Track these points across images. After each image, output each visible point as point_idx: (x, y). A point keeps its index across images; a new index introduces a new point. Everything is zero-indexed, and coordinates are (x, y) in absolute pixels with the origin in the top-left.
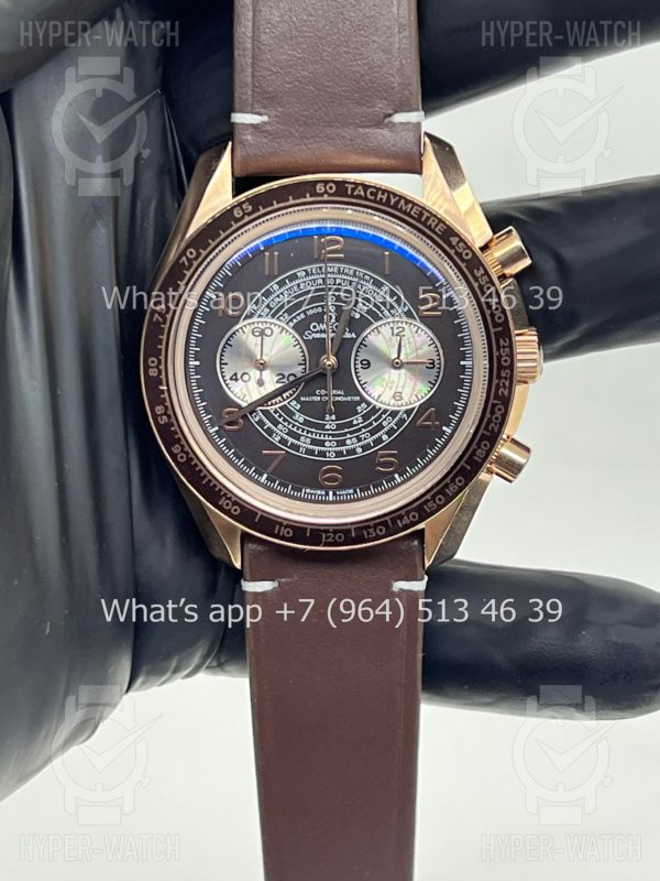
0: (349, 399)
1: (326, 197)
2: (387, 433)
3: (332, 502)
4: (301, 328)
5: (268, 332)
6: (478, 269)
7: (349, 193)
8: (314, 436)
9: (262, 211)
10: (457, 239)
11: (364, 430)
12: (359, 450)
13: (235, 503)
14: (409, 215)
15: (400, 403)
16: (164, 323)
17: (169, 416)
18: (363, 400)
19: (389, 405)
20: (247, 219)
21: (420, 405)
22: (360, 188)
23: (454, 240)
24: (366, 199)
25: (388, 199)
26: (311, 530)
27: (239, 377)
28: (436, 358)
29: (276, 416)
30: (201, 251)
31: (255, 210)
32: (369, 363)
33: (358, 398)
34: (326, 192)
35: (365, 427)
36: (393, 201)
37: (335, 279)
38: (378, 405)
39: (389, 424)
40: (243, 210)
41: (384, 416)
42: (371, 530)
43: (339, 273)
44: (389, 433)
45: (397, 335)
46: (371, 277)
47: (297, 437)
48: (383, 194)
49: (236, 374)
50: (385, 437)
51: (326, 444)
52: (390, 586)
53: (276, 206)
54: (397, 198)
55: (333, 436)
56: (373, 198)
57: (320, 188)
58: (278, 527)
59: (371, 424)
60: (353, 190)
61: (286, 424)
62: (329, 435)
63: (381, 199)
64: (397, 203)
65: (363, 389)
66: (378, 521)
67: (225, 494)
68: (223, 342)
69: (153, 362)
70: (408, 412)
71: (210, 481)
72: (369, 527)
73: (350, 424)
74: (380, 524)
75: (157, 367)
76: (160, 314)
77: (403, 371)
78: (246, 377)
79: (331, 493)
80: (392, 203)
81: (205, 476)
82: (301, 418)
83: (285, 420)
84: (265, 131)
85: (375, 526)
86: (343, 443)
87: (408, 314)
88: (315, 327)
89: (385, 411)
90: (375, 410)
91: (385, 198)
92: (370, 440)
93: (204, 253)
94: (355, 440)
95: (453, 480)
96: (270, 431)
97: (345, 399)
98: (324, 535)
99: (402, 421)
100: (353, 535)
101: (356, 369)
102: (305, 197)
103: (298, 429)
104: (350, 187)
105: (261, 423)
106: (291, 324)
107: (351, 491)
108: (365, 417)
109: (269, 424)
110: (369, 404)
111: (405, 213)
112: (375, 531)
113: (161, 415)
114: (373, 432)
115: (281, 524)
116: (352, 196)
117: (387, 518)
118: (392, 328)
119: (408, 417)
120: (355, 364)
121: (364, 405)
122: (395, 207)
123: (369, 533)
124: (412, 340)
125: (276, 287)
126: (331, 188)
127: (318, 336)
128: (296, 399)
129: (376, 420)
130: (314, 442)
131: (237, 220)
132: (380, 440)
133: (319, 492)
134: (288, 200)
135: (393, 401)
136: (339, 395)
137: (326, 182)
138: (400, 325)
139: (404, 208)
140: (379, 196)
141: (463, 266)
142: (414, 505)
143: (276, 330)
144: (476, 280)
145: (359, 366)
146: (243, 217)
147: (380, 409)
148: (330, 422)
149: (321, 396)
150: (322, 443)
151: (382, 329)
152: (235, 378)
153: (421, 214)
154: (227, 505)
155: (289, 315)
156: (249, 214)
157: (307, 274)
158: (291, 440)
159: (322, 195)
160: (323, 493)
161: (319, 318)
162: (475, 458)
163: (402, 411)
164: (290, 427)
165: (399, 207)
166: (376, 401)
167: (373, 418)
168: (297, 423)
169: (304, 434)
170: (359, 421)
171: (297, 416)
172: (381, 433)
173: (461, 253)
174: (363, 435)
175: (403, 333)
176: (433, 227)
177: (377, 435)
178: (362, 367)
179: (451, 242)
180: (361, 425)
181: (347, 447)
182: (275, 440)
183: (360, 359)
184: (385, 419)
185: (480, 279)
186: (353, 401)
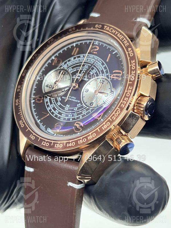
1: (97, 29)
2: (82, 116)
3: (54, 136)
4: (73, 74)
5: (64, 73)
6: (133, 60)
8: (60, 111)
10: (131, 49)
12: (71, 119)
13: (24, 123)
14: (119, 39)
15: (91, 106)
17: (21, 89)
18: (81, 102)
19: (88, 106)
24: (109, 31)
26: (40, 139)
27: (49, 86)
29: (53, 101)
30: (55, 40)
32: (88, 90)
33: (79, 101)
34: (98, 27)
35: (76, 112)
36: (116, 33)
37: (91, 60)
39: (85, 113)
40: (72, 29)
43: (93, 58)
44: (83, 116)
45: (101, 83)
46: (102, 61)
47: (55, 110)
49: (48, 85)
54: (118, 32)
56: (111, 31)
58: (31, 135)
59: (79, 111)
61: (54, 104)
62: (65, 112)
63: (113, 32)
65: (82, 99)
67: (22, 119)
69: (25, 71)
70: (92, 110)
71: (21, 114)
73: (73, 110)
74: (61, 143)
75: (25, 73)
76: (35, 57)
79: (56, 134)
81: (20, 111)
86: (67, 115)
87: (108, 76)
90: (82, 107)
92: (76, 117)
94: (71, 115)
95: (92, 134)
96: (48, 106)
97: (75, 101)
98: (43, 142)
99: (89, 113)
100: (52, 145)
102: (91, 28)
103: (57, 107)
104: (106, 27)
105: (47, 102)
106: (71, 72)
108: (78, 109)
109: (49, 104)
110: (82, 104)
113: (19, 89)
114: (78, 115)
116: (105, 30)
117: (65, 142)
118: (101, 80)
119: (91, 112)
120: (84, 90)
121: (80, 104)
123: (57, 146)
124: (105, 86)
125: (73, 59)
126: (100, 26)
128: (61, 97)
129: (81, 110)
130: (59, 113)
131: (69, 32)
132: (79, 118)
134: (86, 28)
136: (74, 99)
138: (103, 79)
141: (129, 58)
142: (75, 140)
143: (66, 73)
146: (71, 32)
147: (84, 107)
148: (67, 108)
150: (61, 114)
151: (97, 80)
153: (123, 39)
154: (21, 123)
155: (72, 69)
156: (73, 31)
157: (84, 57)
158: (53, 110)
162: (103, 128)
163: (90, 109)
164: (55, 106)
165: (117, 35)
166: (85, 104)
167: (81, 109)
168: (57, 105)
169: (58, 110)
170: (76, 110)
171: (59, 103)
172: (81, 115)
173: (130, 54)
174: (75, 115)
175: (103, 83)
176: (125, 44)
177: (79, 116)
178: (86, 92)
179: (128, 50)
180: (76, 111)
181: (68, 117)
182: (48, 109)
183: (86, 88)
184: (84, 111)
185: (132, 64)
186: (77, 102)
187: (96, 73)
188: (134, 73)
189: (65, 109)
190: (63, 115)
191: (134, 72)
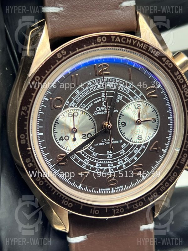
0: (117, 142)
1: (102, 44)
2: (136, 156)
3: (114, 193)
4: (91, 110)
5: (76, 114)
6: (176, 72)
7: (113, 41)
8: (102, 163)
9: (71, 54)
10: (165, 59)
11: (125, 156)
12: (124, 166)
13: (70, 202)
14: (142, 49)
15: (141, 141)
16: (27, 115)
17: (33, 163)
18: (124, 141)
19: (136, 142)
20: (64, 58)
21: (151, 141)
22: (118, 38)
23: (164, 59)
24: (121, 43)
25: (132, 42)
26: (108, 209)
27: (63, 138)
28: (156, 117)
29: (83, 155)
30: (42, 77)
31: (68, 53)
32: (125, 124)
33: (122, 141)
34: (102, 41)
35: (126, 155)
36: (134, 43)
37: (106, 84)
38: (131, 143)
39: (137, 151)
40: (62, 54)
41: (134, 148)
42: (136, 204)
43: (108, 81)
44: (138, 156)
45: (137, 108)
46: (123, 82)
47: (94, 164)
48: (129, 40)
49: (62, 137)
50: (136, 158)
51: (108, 165)
52: (139, 228)
53: (78, 51)
54: (136, 41)
55: (112, 161)
56: (124, 42)
57: (99, 40)
58: (92, 210)
59: (129, 153)
60: (115, 39)
61: (88, 158)
62: (109, 161)
63: (129, 42)
64: (136, 43)
65: (124, 136)
66: (139, 199)
67: (64, 198)
68: (54, 122)
69: (22, 136)
70: (146, 145)
71: (56, 193)
72: (135, 203)
73: (119, 154)
74: (140, 201)
75: (25, 139)
76: (24, 111)
77: (141, 125)
78: (67, 138)
79: (113, 189)
80: (134, 44)
81: (54, 190)
82: (95, 154)
83: (88, 157)
84: (62, 16)
85: (138, 202)
86: (116, 164)
87: (142, 98)
88: (98, 109)
89: (135, 145)
90: (130, 146)
91: (130, 41)
92: (129, 161)
93: (44, 78)
94: (122, 161)
95: (172, 174)
96: (81, 163)
97: (115, 142)
98: (114, 210)
99: (143, 149)
100: (128, 208)
101: (119, 127)
102: (92, 45)
103: (94, 160)
104: (113, 37)
105: (76, 159)
106: (87, 109)
107: (122, 187)
108: (126, 150)
109: (80, 160)
110: (127, 143)
111: (140, 48)
112: (138, 204)
113: (29, 163)
114: (130, 157)
115: (93, 209)
116: (114, 42)
117: (143, 197)
118: (135, 105)
119: (146, 147)
120: (119, 125)
121: (124, 144)
122: (135, 46)
123: (135, 206)
124: (144, 110)
125: (78, 91)
126: (104, 39)
127: (100, 113)
128: (93, 145)
129: (131, 151)
130: (103, 165)
131: (59, 59)
132: (133, 160)
133: (107, 189)
134: (84, 47)
135: (138, 140)
136: (113, 141)
137: (101, 36)
138: (138, 103)
139: (140, 46)
140: (128, 41)
141: (169, 71)
142: (155, 189)
143: (80, 113)
144: (176, 77)
145: (121, 125)
146: (62, 58)
147: (132, 145)
148: (110, 154)
149: (104, 142)
150: (106, 165)
151: (130, 106)
152: (61, 139)
153: (148, 48)
154: (66, 203)
155: (86, 104)
156: (65, 56)
157: (93, 83)
158: (91, 166)
159: (100, 43)
160: (109, 189)
161: (100, 104)
162: (181, 162)
163: (143, 145)
164: (90, 160)
165: (137, 45)
166: (130, 141)
167: (129, 150)
168: (94, 157)
169: (98, 162)
170: (123, 152)
171: (93, 154)
172: (134, 156)
173: (168, 65)
174: (125, 159)
175: (140, 107)
176: (154, 54)
177: (132, 158)
178: (122, 126)
179: (163, 60)
180: (124, 154)
181: (118, 166)
182: (84, 167)
183: (121, 122)
184: (135, 150)
185: (177, 77)
186: (119, 143)
187: (124, 98)
188: (185, 88)
189: (108, 157)
190: (109, 165)
191: (185, 86)
